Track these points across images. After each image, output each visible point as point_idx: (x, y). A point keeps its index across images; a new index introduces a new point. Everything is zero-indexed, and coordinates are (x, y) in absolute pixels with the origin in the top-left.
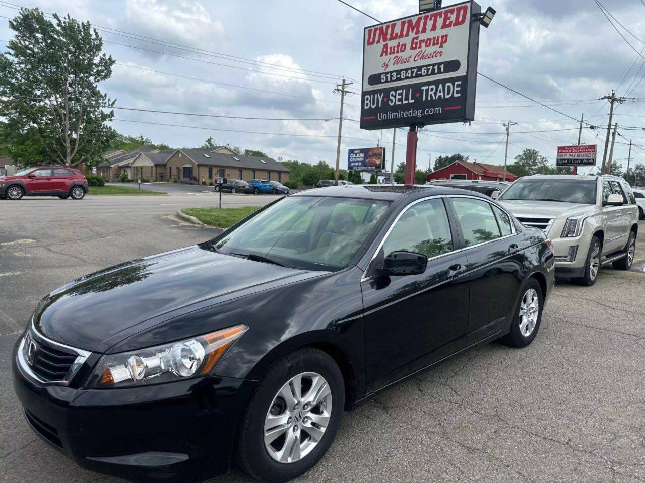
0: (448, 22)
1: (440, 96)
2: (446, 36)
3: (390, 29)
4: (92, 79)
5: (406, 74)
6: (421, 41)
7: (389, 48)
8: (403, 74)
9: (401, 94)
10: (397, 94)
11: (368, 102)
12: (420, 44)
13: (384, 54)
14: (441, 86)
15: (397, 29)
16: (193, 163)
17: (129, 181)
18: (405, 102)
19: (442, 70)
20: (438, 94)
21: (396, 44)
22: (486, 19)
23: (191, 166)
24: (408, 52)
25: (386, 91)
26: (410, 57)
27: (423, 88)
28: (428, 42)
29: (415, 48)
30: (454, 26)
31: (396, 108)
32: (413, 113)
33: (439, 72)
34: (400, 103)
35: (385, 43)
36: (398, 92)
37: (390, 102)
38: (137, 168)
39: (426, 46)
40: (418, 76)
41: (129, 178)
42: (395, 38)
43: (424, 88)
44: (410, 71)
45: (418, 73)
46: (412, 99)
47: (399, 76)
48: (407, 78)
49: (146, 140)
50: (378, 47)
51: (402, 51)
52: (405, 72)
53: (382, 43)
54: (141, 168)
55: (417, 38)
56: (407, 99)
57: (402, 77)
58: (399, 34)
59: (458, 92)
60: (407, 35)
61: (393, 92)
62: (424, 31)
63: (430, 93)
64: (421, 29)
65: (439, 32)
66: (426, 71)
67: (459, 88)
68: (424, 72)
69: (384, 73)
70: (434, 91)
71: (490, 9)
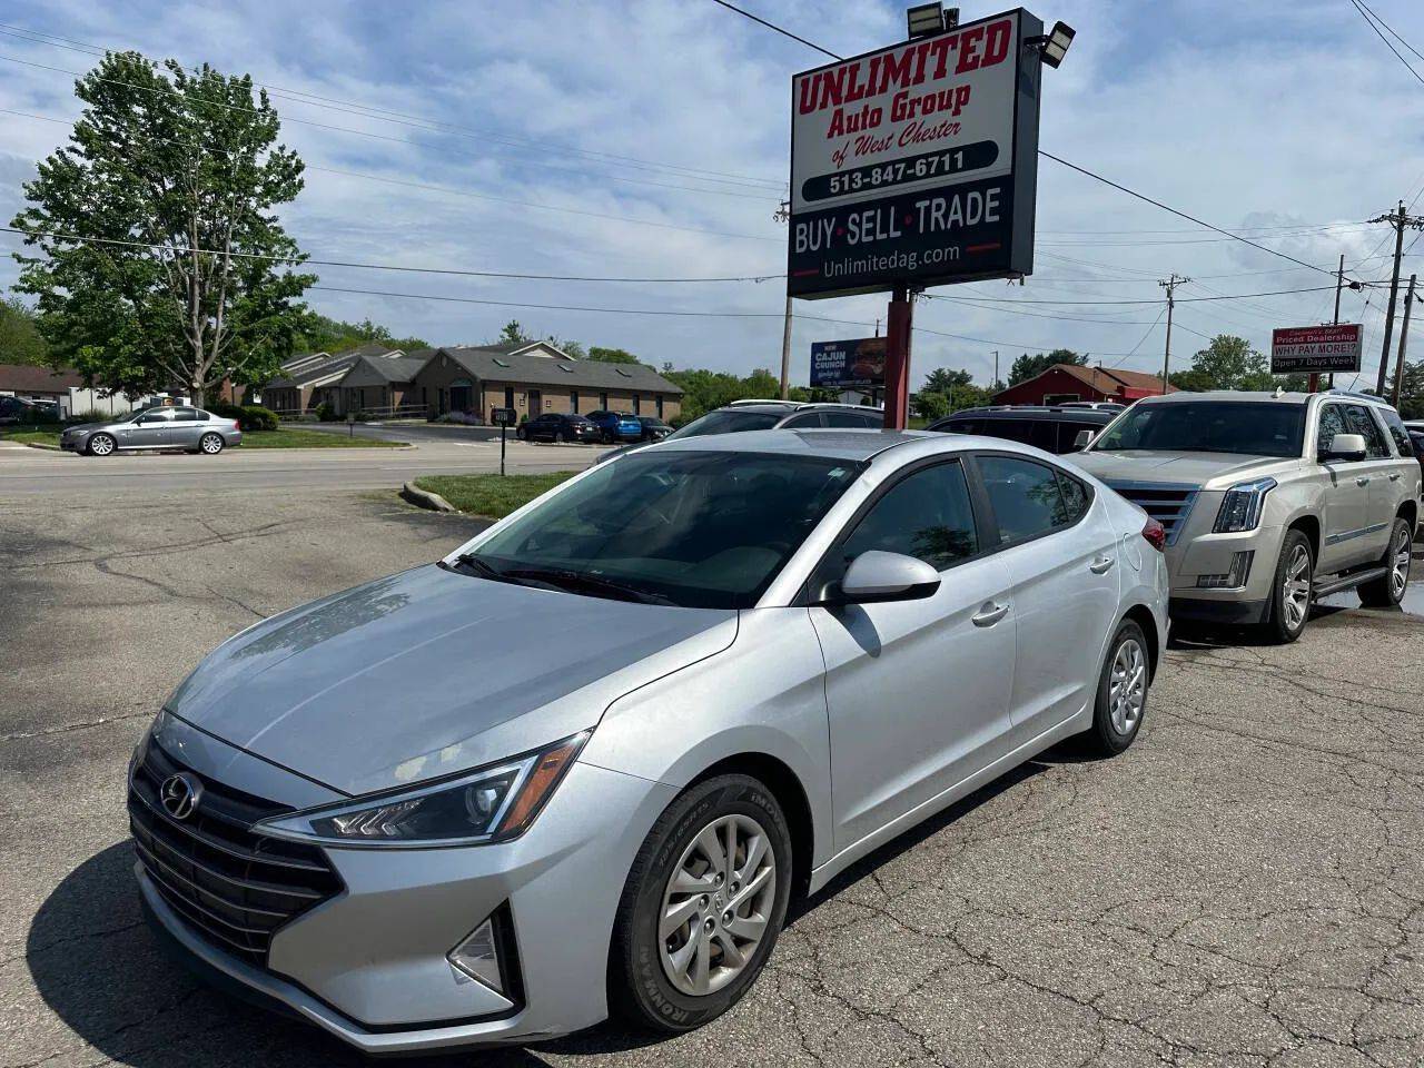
0: (970, 60)
1: (955, 222)
2: (967, 89)
3: (847, 77)
4: (252, 201)
5: (882, 176)
6: (913, 102)
7: (845, 117)
8: (876, 174)
9: (872, 219)
10: (864, 218)
11: (803, 237)
12: (912, 108)
13: (836, 132)
14: (956, 199)
15: (863, 78)
16: (470, 378)
17: (335, 419)
18: (880, 237)
19: (960, 165)
20: (952, 217)
21: (861, 111)
22: (1052, 50)
23: (467, 384)
24: (886, 128)
25: (842, 214)
26: (890, 138)
27: (918, 205)
28: (929, 103)
29: (902, 118)
30: (983, 66)
31: (861, 250)
32: (898, 260)
33: (954, 169)
34: (871, 238)
35: (838, 107)
36: (866, 214)
37: (849, 236)
38: (352, 389)
39: (925, 112)
40: (907, 178)
41: (337, 411)
42: (859, 96)
43: (921, 205)
44: (890, 168)
45: (909, 172)
46: (895, 230)
47: (868, 180)
48: (885, 183)
50: (823, 117)
51: (873, 125)
52: (879, 171)
53: (831, 109)
54: (361, 390)
55: (904, 95)
56: (885, 229)
57: (874, 182)
58: (866, 88)
59: (993, 211)
60: (883, 89)
61: (855, 216)
62: (920, 78)
63: (934, 214)
64: (913, 74)
65: (952, 81)
66: (924, 167)
67: (996, 204)
68: (920, 168)
69: (836, 175)
70: (943, 211)
71: (1060, 27)
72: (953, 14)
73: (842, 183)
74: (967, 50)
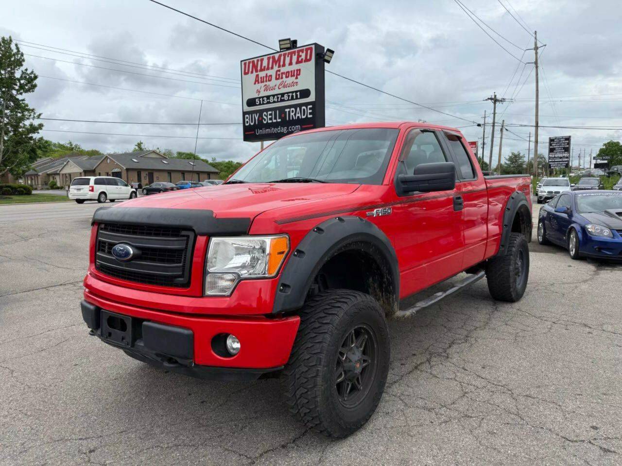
0: (300, 59)
1: (298, 117)
2: (300, 70)
3: (259, 63)
4: (14, 92)
5: (273, 99)
6: (282, 73)
7: (260, 78)
8: (271, 98)
9: (270, 115)
11: (248, 120)
12: (282, 76)
13: (257, 82)
14: (298, 108)
15: (265, 63)
16: (121, 168)
17: (58, 188)
18: (274, 121)
19: (299, 97)
20: (297, 115)
21: (265, 75)
22: (326, 58)
23: (120, 171)
24: (274, 82)
25: (261, 112)
26: (275, 86)
28: (288, 74)
29: (278, 79)
30: (304, 62)
31: (268, 126)
32: (281, 129)
33: (297, 98)
34: (271, 121)
35: (257, 73)
36: (269, 113)
37: (263, 120)
38: (66, 174)
39: (287, 77)
40: (282, 101)
41: (59, 185)
42: (264, 70)
43: (287, 110)
45: (283, 98)
46: (279, 119)
47: (268, 100)
48: (274, 102)
49: (76, 146)
50: (252, 77)
51: (270, 81)
53: (255, 74)
54: (70, 175)
55: (279, 71)
56: (275, 118)
57: (271, 101)
58: (266, 67)
59: (310, 114)
60: (272, 68)
61: (265, 113)
62: (284, 65)
63: (291, 114)
64: (282, 63)
65: (295, 67)
66: (287, 97)
67: (311, 111)
68: (286, 97)
69: (257, 98)
70: (294, 113)
71: (328, 50)
72: (295, 42)
73: (260, 101)
74: (299, 56)
